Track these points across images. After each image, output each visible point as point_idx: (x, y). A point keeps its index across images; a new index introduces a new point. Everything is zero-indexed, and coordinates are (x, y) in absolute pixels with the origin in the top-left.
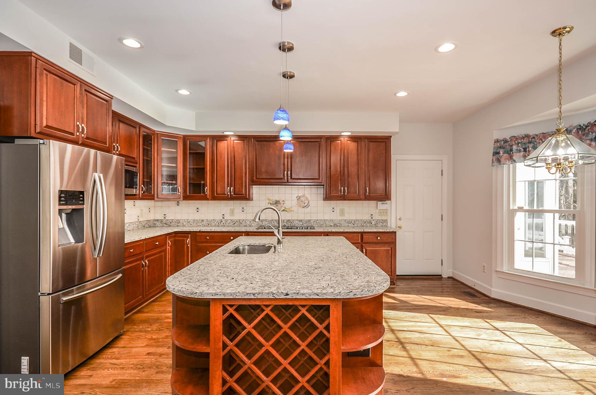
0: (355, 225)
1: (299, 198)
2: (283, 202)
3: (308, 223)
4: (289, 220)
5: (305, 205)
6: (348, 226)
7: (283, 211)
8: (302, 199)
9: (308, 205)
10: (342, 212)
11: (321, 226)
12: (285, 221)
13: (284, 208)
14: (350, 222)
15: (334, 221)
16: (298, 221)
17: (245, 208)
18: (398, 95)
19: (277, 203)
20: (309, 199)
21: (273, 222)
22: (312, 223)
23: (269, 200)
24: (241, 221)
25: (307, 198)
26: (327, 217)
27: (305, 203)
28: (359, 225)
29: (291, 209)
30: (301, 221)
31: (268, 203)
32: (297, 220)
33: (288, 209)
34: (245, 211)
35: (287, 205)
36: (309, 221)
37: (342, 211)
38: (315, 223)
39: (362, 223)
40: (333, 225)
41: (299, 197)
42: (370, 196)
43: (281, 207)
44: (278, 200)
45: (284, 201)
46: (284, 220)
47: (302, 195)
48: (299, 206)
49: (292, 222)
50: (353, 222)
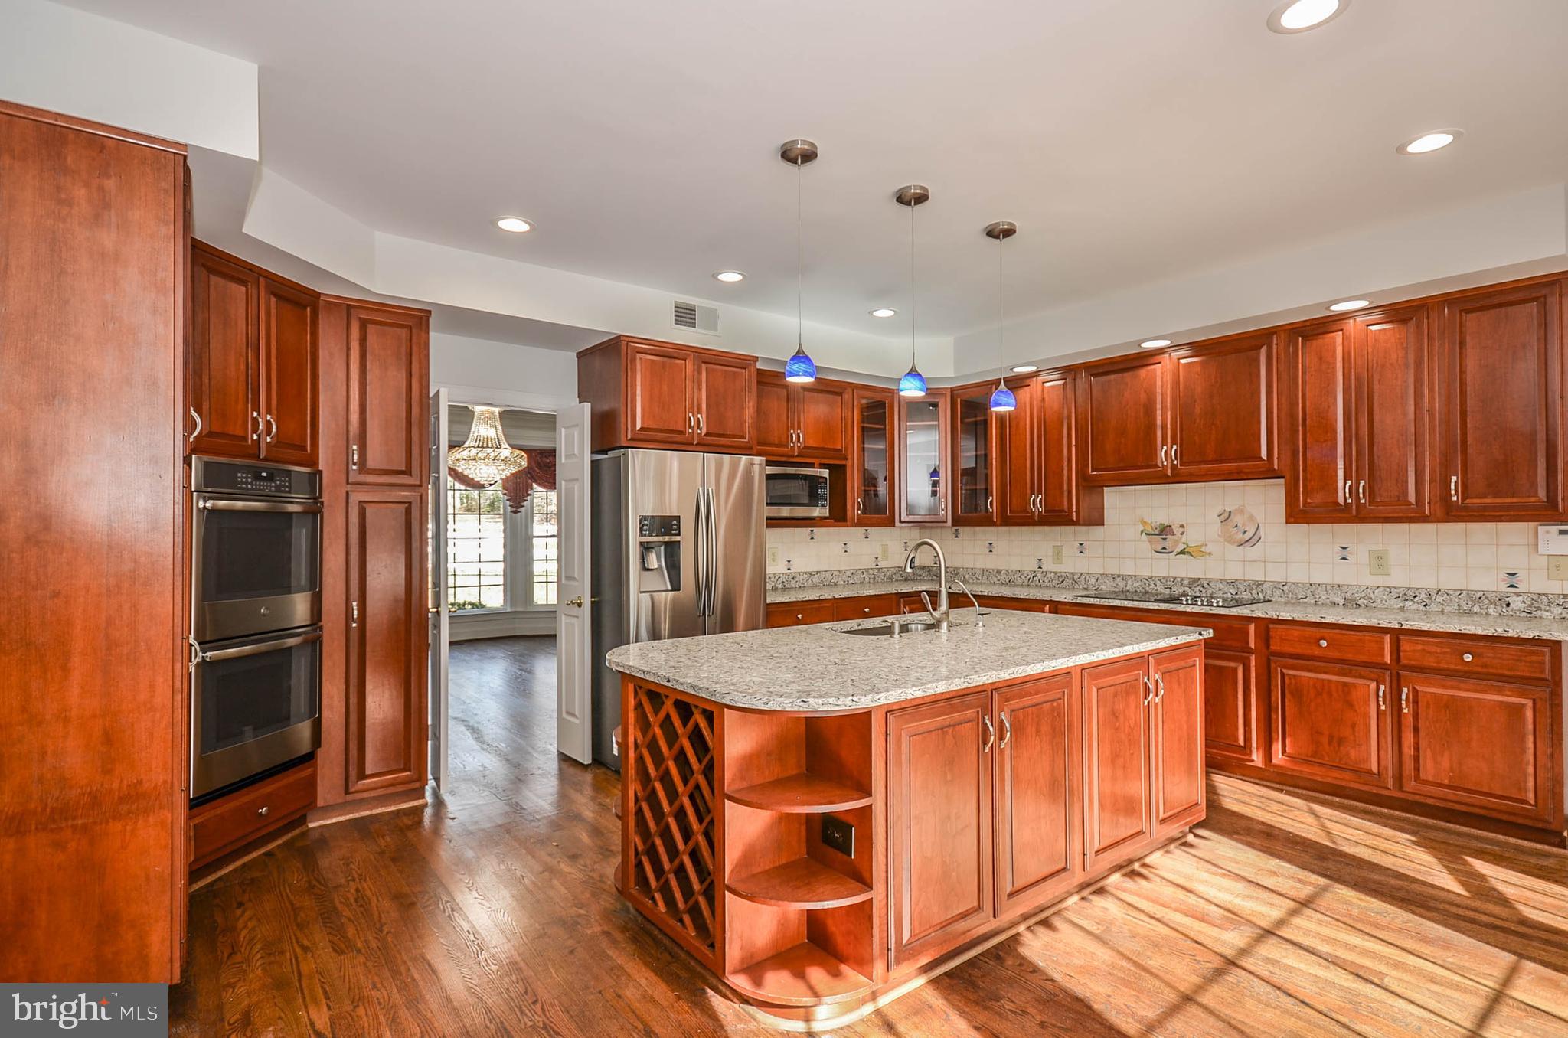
0: (1434, 607)
1: (1226, 517)
2: (1181, 530)
3: (1254, 592)
4: (1196, 581)
5: (1247, 536)
6: (1402, 609)
7: (1182, 552)
8: (1237, 519)
9: (1256, 538)
10: (1379, 562)
11: (1299, 602)
12: (1186, 582)
13: (1185, 546)
14: (1407, 595)
15: (1344, 589)
16: (1224, 583)
17: (1086, 544)
19: (1164, 530)
20: (1260, 518)
21: (1152, 583)
22: (1269, 592)
23: (1143, 522)
24: (1076, 577)
25: (1251, 518)
26: (1321, 576)
27: (1245, 532)
28: (1447, 609)
29: (1203, 549)
30: (1231, 583)
31: (1142, 532)
32: (1221, 581)
33: (1194, 549)
34: (1086, 552)
35: (1192, 537)
36: (1259, 584)
37: (1380, 559)
38: (1278, 593)
39: (1463, 603)
40: (1341, 602)
41: (1227, 515)
42: (1466, 508)
43: (1176, 542)
44: (1167, 524)
45: (1182, 526)
46: (1182, 580)
47: (1237, 507)
48: (1230, 540)
49: (1206, 586)
50: (1423, 596)
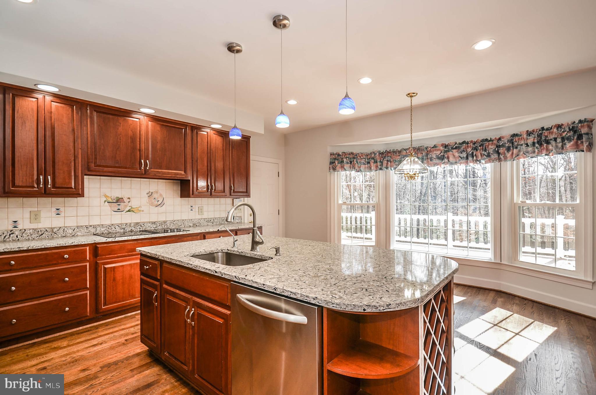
0: (215, 224)
1: (150, 195)
2: (129, 200)
3: (163, 226)
4: (137, 224)
5: (159, 203)
6: (207, 225)
7: (129, 211)
8: (155, 195)
9: (163, 203)
10: (201, 211)
12: (132, 225)
13: (130, 208)
14: (209, 221)
15: (193, 220)
16: (151, 223)
17: (62, 209)
18: (289, 102)
19: (119, 200)
20: (164, 196)
21: (113, 227)
22: (169, 225)
23: (106, 196)
24: (55, 230)
25: (161, 195)
26: (184, 217)
27: (158, 201)
28: (217, 224)
29: (139, 209)
30: (154, 223)
31: (105, 201)
32: (149, 222)
33: (135, 209)
34: (62, 214)
35: (134, 203)
36: (165, 222)
37: (201, 209)
38: (172, 225)
39: (220, 221)
40: (192, 225)
41: (150, 193)
43: (126, 206)
44: (120, 197)
45: (129, 198)
46: (130, 224)
47: (155, 190)
48: (152, 204)
49: (142, 225)
50: (212, 220)
